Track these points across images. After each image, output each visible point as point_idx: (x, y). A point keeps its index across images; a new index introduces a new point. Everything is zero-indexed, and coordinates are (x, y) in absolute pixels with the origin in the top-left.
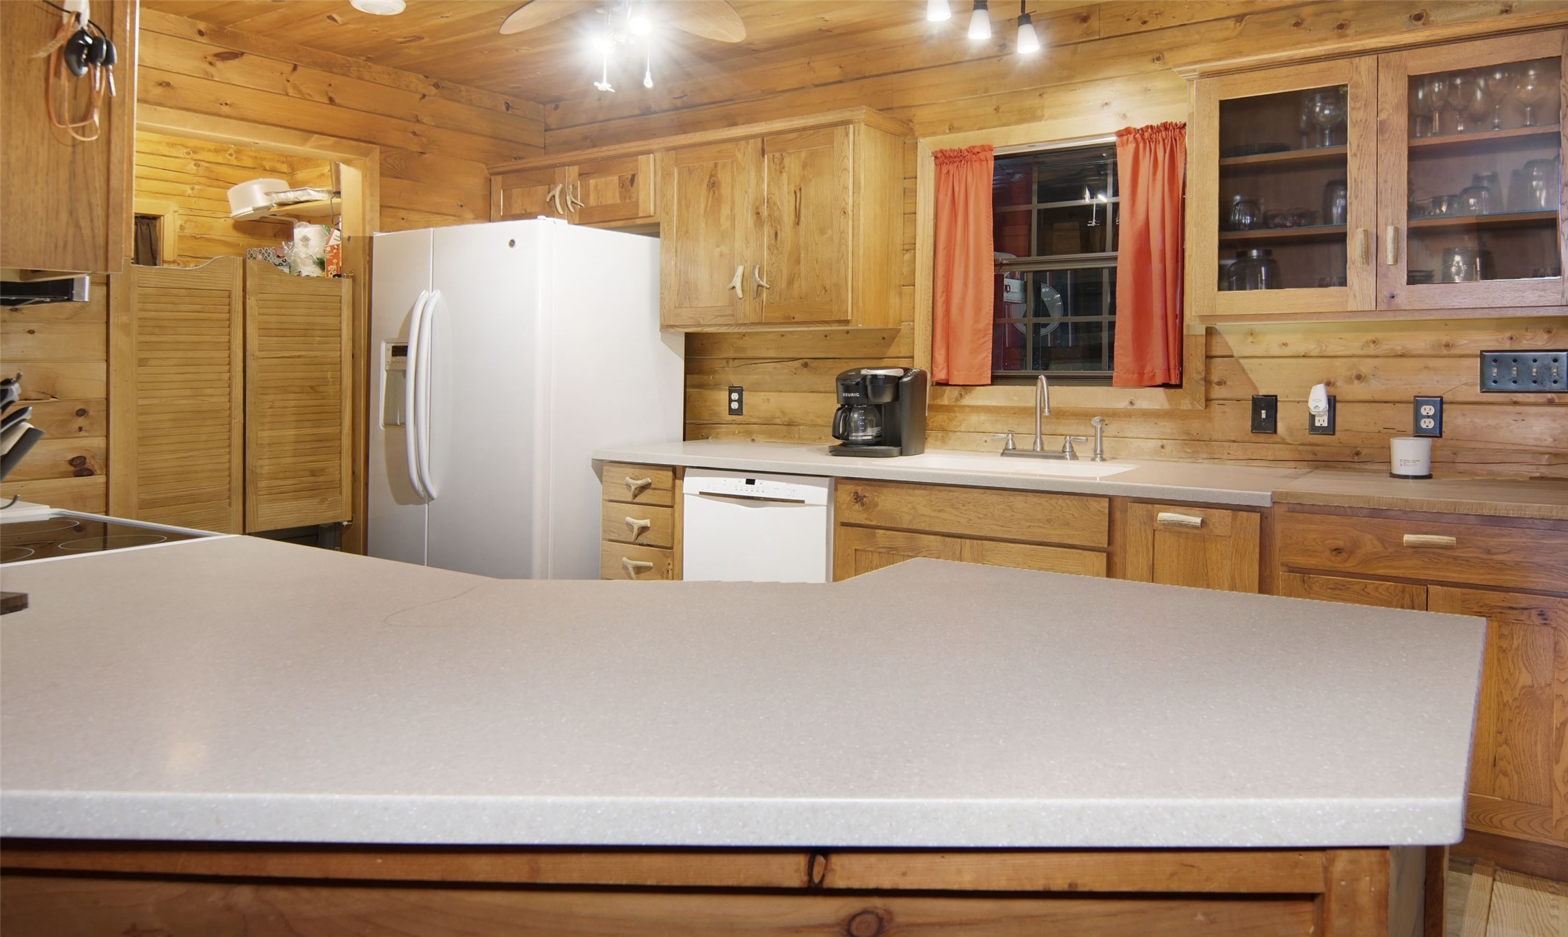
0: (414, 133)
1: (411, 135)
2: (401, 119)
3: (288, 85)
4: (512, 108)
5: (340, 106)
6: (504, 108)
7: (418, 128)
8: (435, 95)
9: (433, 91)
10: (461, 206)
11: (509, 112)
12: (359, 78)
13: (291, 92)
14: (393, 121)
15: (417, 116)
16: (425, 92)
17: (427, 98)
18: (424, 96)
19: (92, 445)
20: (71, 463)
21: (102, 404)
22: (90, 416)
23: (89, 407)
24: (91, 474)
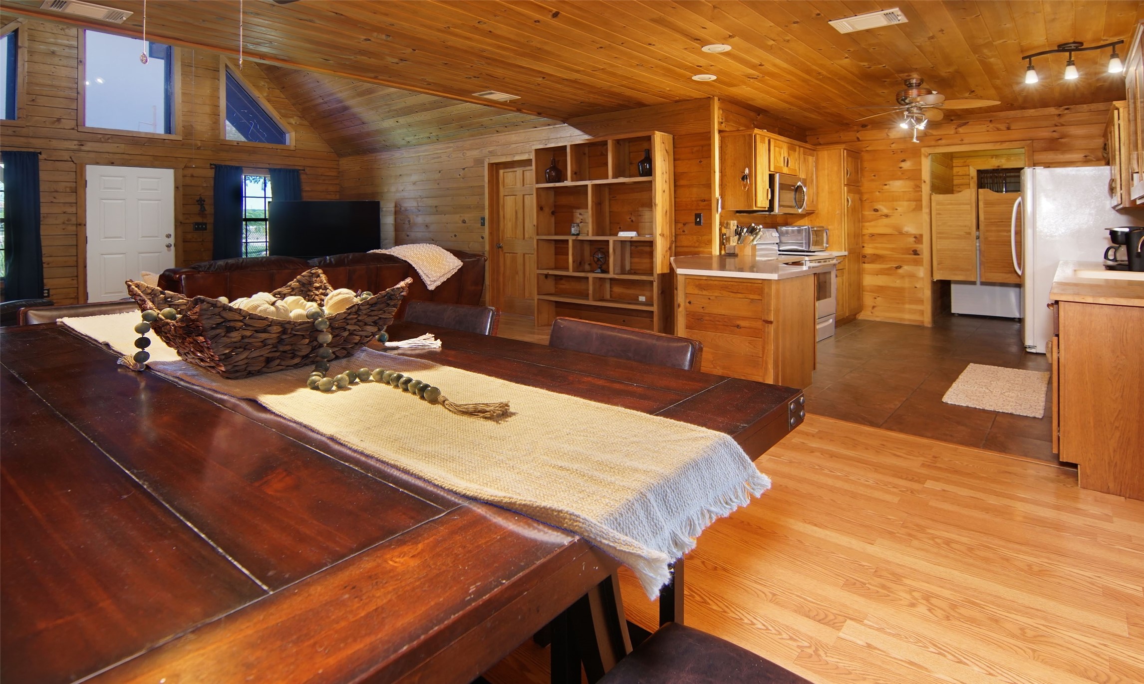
0: (1054, 131)
2: (1046, 127)
7: (1056, 129)
8: (1066, 113)
9: (1065, 111)
13: (989, 129)
16: (1060, 113)
18: (1060, 115)
19: (918, 247)
20: (913, 251)
21: (921, 236)
22: (918, 239)
23: (918, 236)
24: (918, 255)
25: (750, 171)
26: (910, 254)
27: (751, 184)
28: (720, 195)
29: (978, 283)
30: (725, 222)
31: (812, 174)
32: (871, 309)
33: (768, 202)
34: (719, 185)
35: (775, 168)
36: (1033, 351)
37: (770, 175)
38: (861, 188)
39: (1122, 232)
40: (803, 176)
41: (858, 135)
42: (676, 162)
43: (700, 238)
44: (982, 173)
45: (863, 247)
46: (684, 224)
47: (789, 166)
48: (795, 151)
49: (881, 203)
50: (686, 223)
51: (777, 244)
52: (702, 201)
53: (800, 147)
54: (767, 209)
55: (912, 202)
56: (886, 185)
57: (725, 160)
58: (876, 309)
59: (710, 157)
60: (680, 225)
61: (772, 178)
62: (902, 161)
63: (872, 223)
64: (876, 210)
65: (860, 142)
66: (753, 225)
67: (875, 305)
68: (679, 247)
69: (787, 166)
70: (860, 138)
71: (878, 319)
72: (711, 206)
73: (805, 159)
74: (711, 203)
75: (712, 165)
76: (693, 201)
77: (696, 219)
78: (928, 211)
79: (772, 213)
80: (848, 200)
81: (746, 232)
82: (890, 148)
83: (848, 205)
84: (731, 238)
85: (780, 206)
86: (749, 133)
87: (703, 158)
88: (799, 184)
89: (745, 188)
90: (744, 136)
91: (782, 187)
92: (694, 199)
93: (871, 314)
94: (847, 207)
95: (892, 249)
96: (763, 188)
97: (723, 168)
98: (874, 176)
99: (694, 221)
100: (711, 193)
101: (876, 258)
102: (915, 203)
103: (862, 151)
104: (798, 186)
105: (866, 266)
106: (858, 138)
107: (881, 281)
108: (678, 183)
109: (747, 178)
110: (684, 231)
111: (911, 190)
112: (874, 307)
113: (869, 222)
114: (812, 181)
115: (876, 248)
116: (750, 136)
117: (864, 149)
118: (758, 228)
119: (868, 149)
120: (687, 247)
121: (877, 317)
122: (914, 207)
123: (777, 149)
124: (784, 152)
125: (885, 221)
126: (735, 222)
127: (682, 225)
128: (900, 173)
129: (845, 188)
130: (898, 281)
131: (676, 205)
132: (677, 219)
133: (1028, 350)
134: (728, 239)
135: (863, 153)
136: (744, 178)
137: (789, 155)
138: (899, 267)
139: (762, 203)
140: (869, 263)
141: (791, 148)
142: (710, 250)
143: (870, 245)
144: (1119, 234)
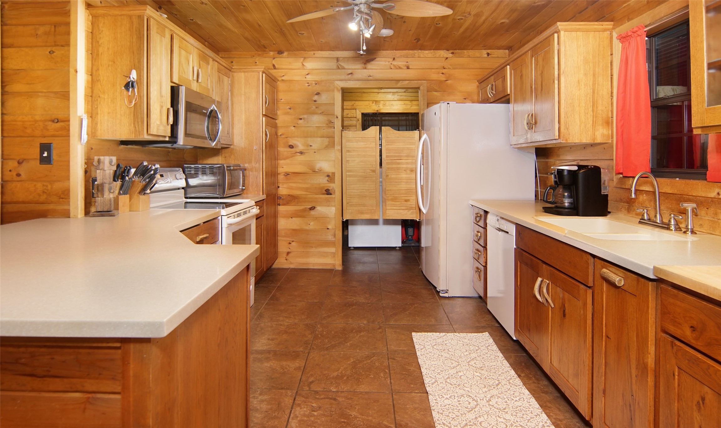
0: (443, 73)
1: (441, 74)
2: (437, 69)
3: (392, 65)
4: (491, 54)
5: (411, 69)
6: (486, 56)
7: (444, 71)
8: (452, 57)
9: (451, 55)
10: (465, 99)
11: (490, 56)
12: (419, 57)
13: (392, 67)
14: (433, 70)
15: (444, 67)
16: (447, 56)
17: (448, 59)
18: (447, 58)
19: (331, 186)
20: (326, 190)
21: (334, 174)
22: (330, 177)
23: (330, 175)
24: (331, 194)
25: (139, 75)
26: (323, 194)
27: (140, 97)
28: (87, 112)
29: (381, 221)
30: (96, 158)
31: (228, 100)
32: (285, 255)
33: (169, 127)
34: (86, 96)
35: (180, 79)
36: (446, 295)
37: (172, 87)
38: (277, 121)
39: (569, 171)
40: (217, 98)
41: (274, 62)
42: (5, 50)
43: (49, 187)
44: (365, 116)
45: (279, 187)
46: (20, 163)
47: (200, 81)
48: (208, 63)
49: (296, 139)
50: (24, 160)
51: (183, 188)
52: (53, 121)
53: (214, 60)
54: (167, 139)
55: (325, 139)
56: (301, 119)
57: (98, 55)
58: (290, 255)
59: (68, 44)
60: (12, 164)
61: (174, 92)
62: (316, 94)
63: (288, 161)
64: (291, 147)
65: (275, 71)
66: (145, 163)
67: (289, 250)
68: (10, 203)
69: (197, 81)
70: (276, 66)
71: (292, 266)
72: (69, 130)
73: (219, 78)
74: (69, 125)
75: (72, 58)
76: (36, 121)
77: (42, 153)
78: (340, 148)
79: (175, 146)
80: (266, 135)
81: (135, 173)
82: (305, 79)
83: (266, 139)
84: (106, 187)
85: (186, 134)
86: (137, 12)
87: (56, 45)
88: (213, 107)
89: (131, 102)
90: (130, 17)
91: (190, 107)
92: (37, 118)
93: (286, 261)
94: (266, 141)
95: (307, 189)
96: (162, 107)
97: (95, 68)
98: (290, 109)
99: (39, 157)
100: (68, 107)
101: (292, 199)
102: (328, 139)
103: (278, 80)
104: (212, 111)
105: (281, 209)
106: (274, 66)
107: (295, 223)
108: (7, 89)
109: (133, 86)
110: (18, 175)
111: (324, 125)
112: (288, 253)
113: (285, 159)
114: (228, 108)
115: (291, 188)
116: (140, 17)
117: (280, 79)
118: (153, 168)
119: (283, 78)
120: (23, 202)
121: (291, 263)
122: (327, 144)
123: (183, 52)
124: (193, 60)
125: (300, 158)
126: (114, 159)
127: (16, 164)
128: (314, 107)
129: (264, 118)
130: (312, 223)
131: (5, 128)
132: (5, 153)
133: (441, 295)
134: (100, 188)
135: (278, 82)
136: (129, 85)
137: (200, 67)
138: (313, 208)
139: (158, 129)
140: (284, 205)
141: (203, 58)
142: (66, 207)
143: (285, 186)
144: (566, 173)
